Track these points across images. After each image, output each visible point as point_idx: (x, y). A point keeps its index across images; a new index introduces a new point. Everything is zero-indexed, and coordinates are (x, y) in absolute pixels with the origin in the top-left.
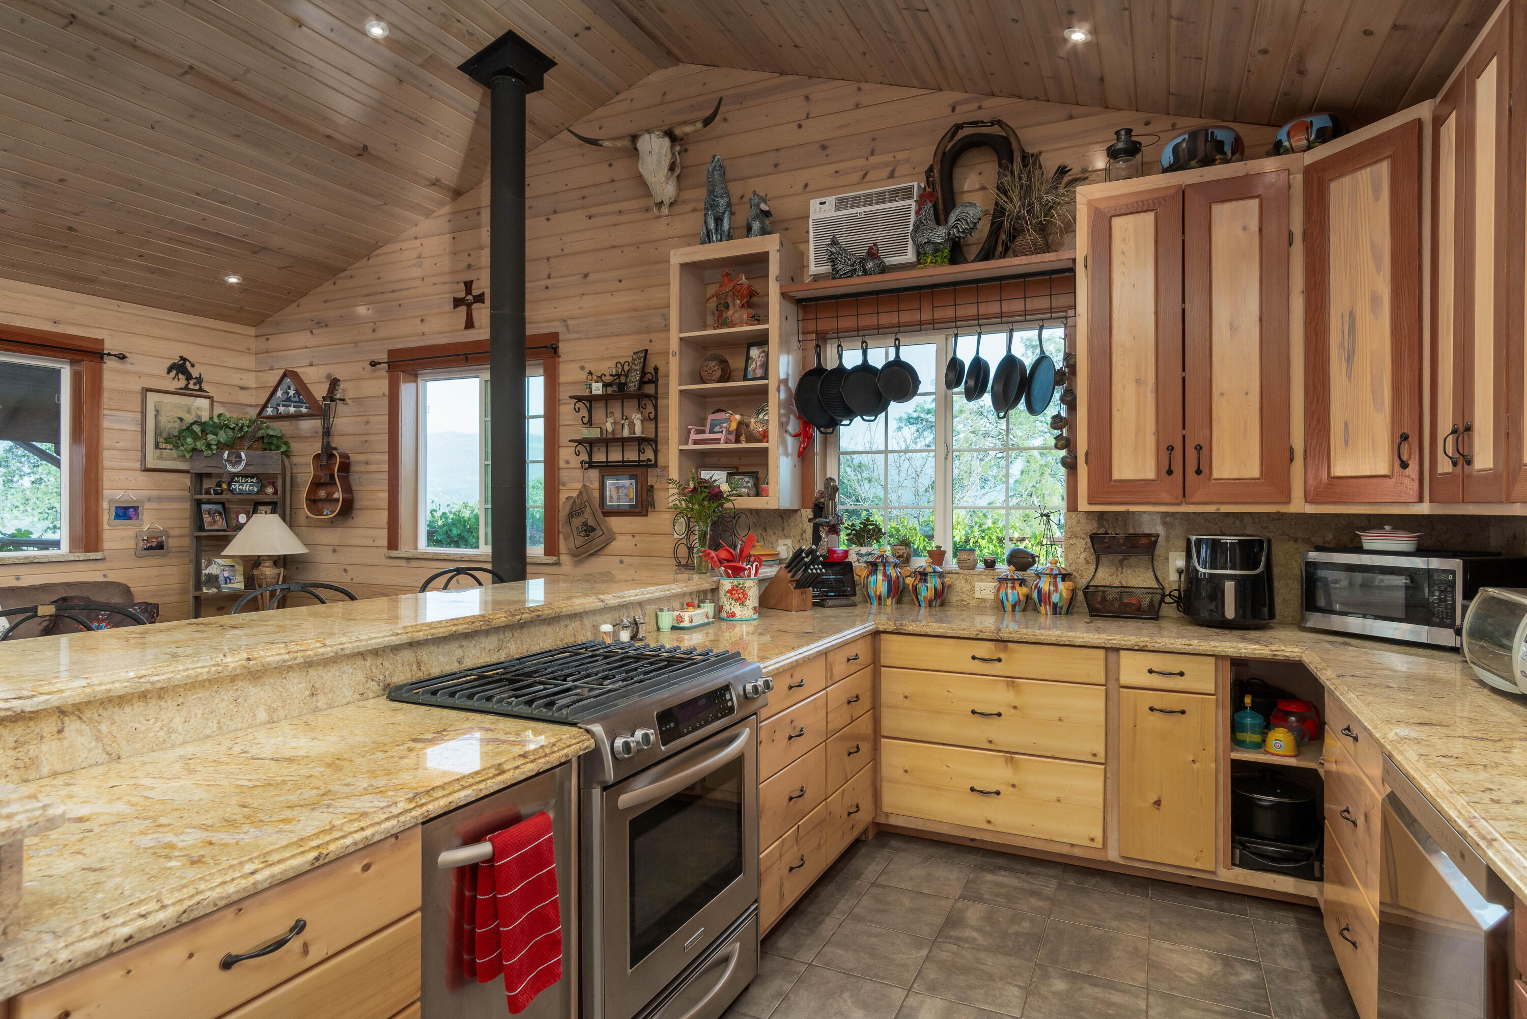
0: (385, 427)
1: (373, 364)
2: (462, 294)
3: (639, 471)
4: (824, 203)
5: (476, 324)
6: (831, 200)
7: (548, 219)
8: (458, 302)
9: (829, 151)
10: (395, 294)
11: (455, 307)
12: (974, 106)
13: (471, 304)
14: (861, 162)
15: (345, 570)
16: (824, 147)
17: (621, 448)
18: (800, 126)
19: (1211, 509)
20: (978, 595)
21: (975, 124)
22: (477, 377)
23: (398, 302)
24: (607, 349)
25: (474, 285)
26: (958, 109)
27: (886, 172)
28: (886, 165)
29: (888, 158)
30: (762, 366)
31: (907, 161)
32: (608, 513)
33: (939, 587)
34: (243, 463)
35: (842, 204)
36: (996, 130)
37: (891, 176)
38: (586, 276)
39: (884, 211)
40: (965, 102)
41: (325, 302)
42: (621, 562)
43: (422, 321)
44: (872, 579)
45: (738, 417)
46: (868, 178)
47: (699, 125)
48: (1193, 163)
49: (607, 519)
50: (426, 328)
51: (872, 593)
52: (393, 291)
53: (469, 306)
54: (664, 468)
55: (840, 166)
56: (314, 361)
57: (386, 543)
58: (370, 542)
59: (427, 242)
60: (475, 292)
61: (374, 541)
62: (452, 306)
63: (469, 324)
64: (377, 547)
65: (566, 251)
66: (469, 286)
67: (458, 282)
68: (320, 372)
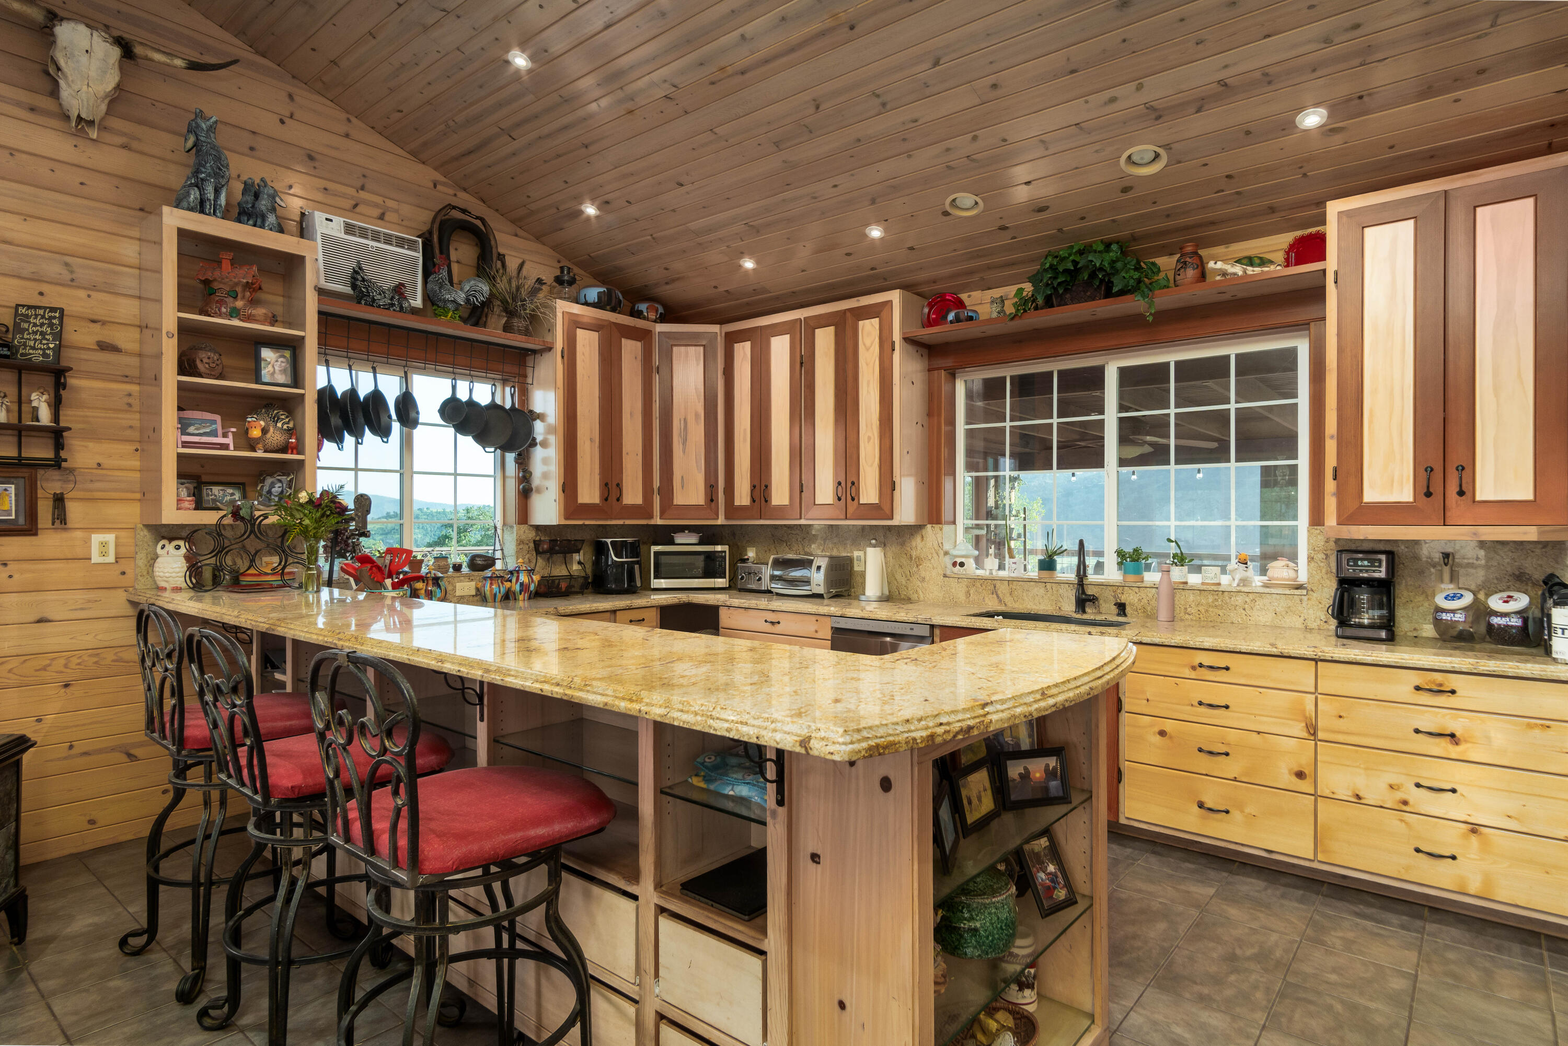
3: (25, 472)
4: (331, 220)
6: (338, 220)
9: (317, 164)
14: (352, 191)
16: (311, 158)
17: (15, 439)
18: (283, 122)
19: (623, 522)
21: (464, 211)
26: (439, 187)
27: (376, 212)
28: (376, 205)
29: (379, 200)
30: (286, 371)
31: (397, 211)
35: (349, 229)
36: (478, 223)
37: (381, 217)
39: (394, 254)
40: (444, 184)
46: (358, 209)
47: (179, 63)
54: (71, 471)
55: (330, 185)
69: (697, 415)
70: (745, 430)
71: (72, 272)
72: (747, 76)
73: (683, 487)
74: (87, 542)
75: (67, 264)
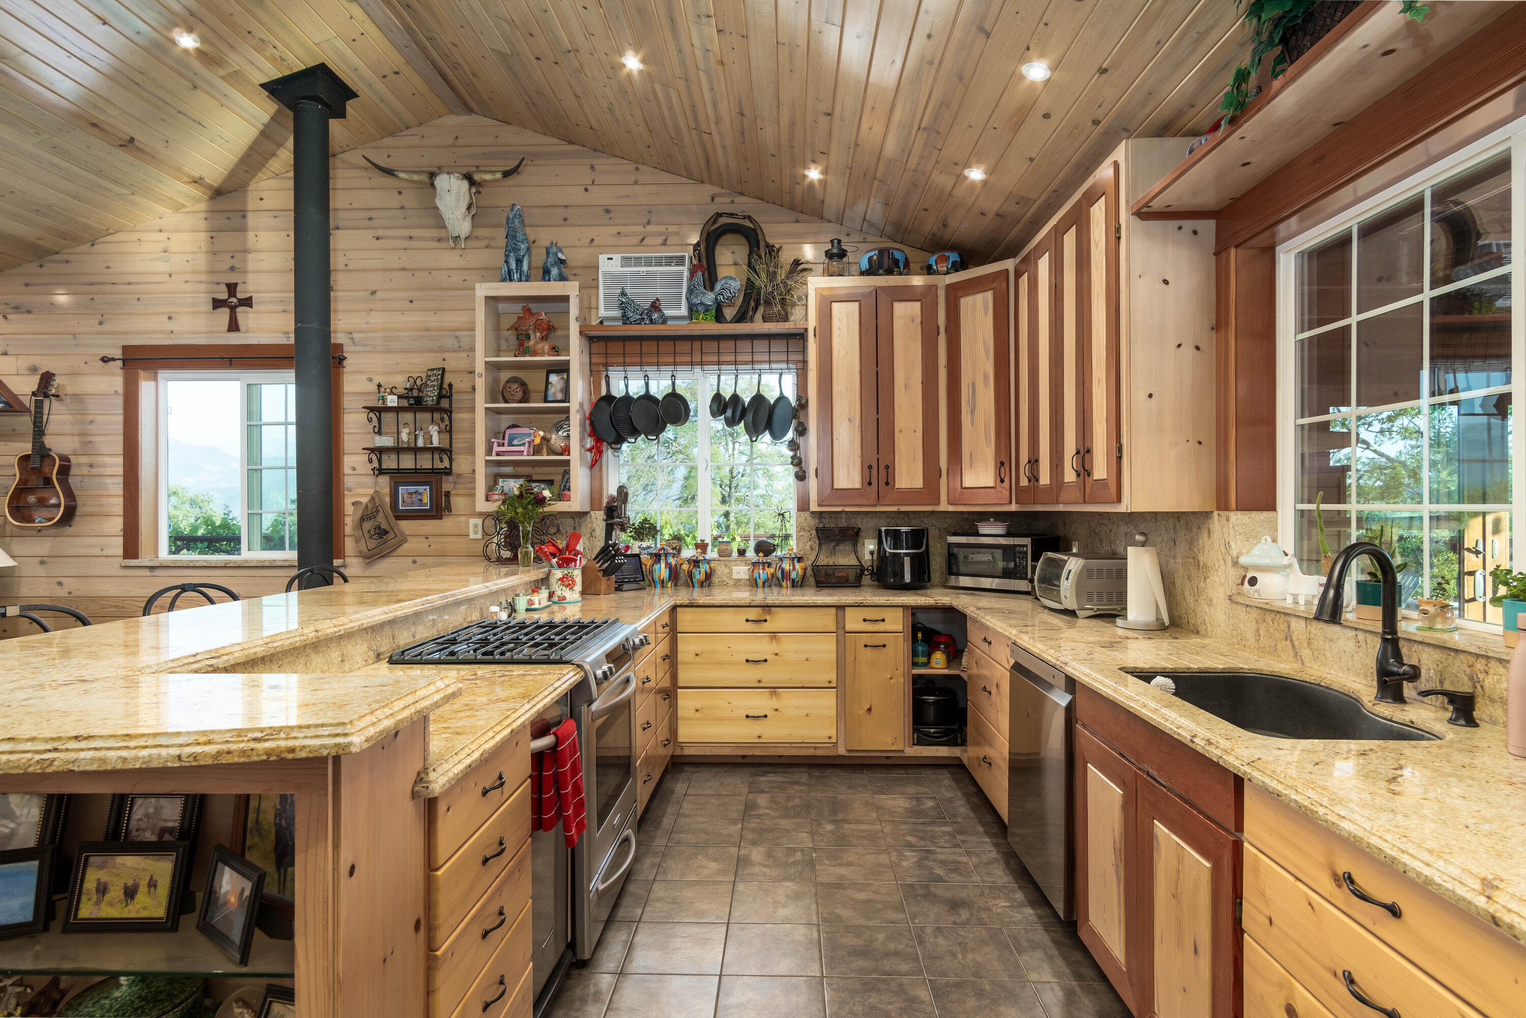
0: (120, 427)
1: (105, 360)
2: (225, 296)
3: (433, 479)
4: (611, 259)
5: (242, 328)
6: (617, 257)
8: (217, 304)
9: (612, 215)
10: (131, 287)
11: (215, 308)
12: (728, 200)
13: (236, 307)
14: (640, 229)
15: (60, 584)
16: (607, 211)
17: (414, 457)
18: (586, 190)
19: (894, 509)
20: (735, 576)
21: (731, 215)
22: (238, 380)
23: (138, 296)
24: (397, 364)
25: (239, 289)
26: (716, 200)
27: (660, 240)
28: (660, 234)
29: (662, 228)
30: (562, 390)
31: (678, 234)
32: (399, 517)
33: (708, 571)
35: (626, 261)
36: (747, 223)
37: (664, 243)
38: (374, 293)
39: (662, 273)
40: (722, 196)
41: (26, 285)
42: (414, 562)
43: (170, 318)
44: (656, 567)
45: (541, 433)
46: (645, 242)
47: (499, 176)
48: (881, 271)
49: (399, 522)
50: (174, 326)
51: (656, 577)
52: (129, 284)
53: (233, 309)
54: (459, 475)
55: (622, 229)
56: (11, 350)
57: (120, 551)
58: (97, 552)
59: (175, 237)
60: (240, 295)
61: (102, 550)
62: (210, 306)
63: (234, 326)
64: (107, 557)
65: (350, 267)
66: (232, 288)
67: (218, 284)
68: (19, 363)
69: (986, 377)
71: (459, 341)
73: (971, 466)
74: (467, 523)
75: (457, 337)
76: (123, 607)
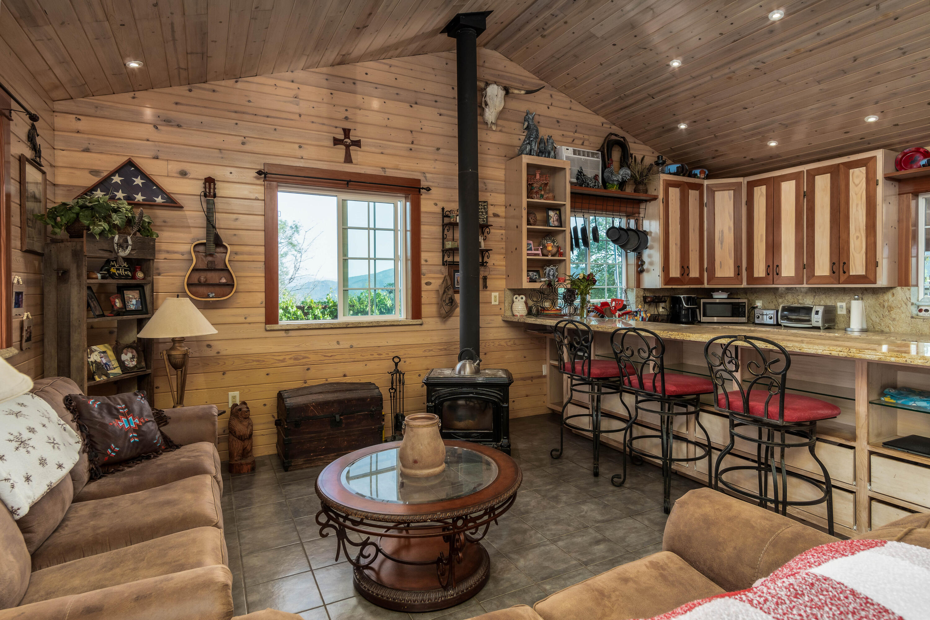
1: (260, 173)
2: (342, 137)
4: (568, 150)
5: (354, 161)
6: (571, 149)
7: (411, 106)
8: (337, 142)
9: (560, 124)
10: (269, 119)
11: (335, 144)
12: (609, 126)
13: (349, 146)
14: (572, 134)
16: (558, 122)
18: (548, 108)
19: (688, 287)
21: (616, 135)
22: (336, 196)
23: (274, 127)
25: (352, 133)
26: (604, 125)
27: (581, 142)
28: (581, 139)
29: (581, 136)
30: (557, 220)
31: (588, 140)
34: (130, 248)
35: (575, 152)
36: (622, 139)
37: (583, 144)
38: (438, 149)
39: (591, 160)
40: (606, 123)
41: (176, 103)
43: (300, 147)
46: (574, 142)
47: (523, 92)
50: (305, 154)
52: (268, 117)
53: (347, 147)
54: (488, 267)
55: (565, 133)
56: (161, 155)
57: (263, 319)
58: (242, 320)
59: (304, 88)
60: (352, 138)
61: (245, 318)
62: (331, 143)
63: (348, 159)
64: (250, 323)
65: (424, 130)
66: (347, 132)
67: (336, 127)
68: (170, 167)
69: (729, 228)
70: (762, 235)
72: (813, 52)
73: (721, 267)
74: (491, 296)
76: (264, 361)
